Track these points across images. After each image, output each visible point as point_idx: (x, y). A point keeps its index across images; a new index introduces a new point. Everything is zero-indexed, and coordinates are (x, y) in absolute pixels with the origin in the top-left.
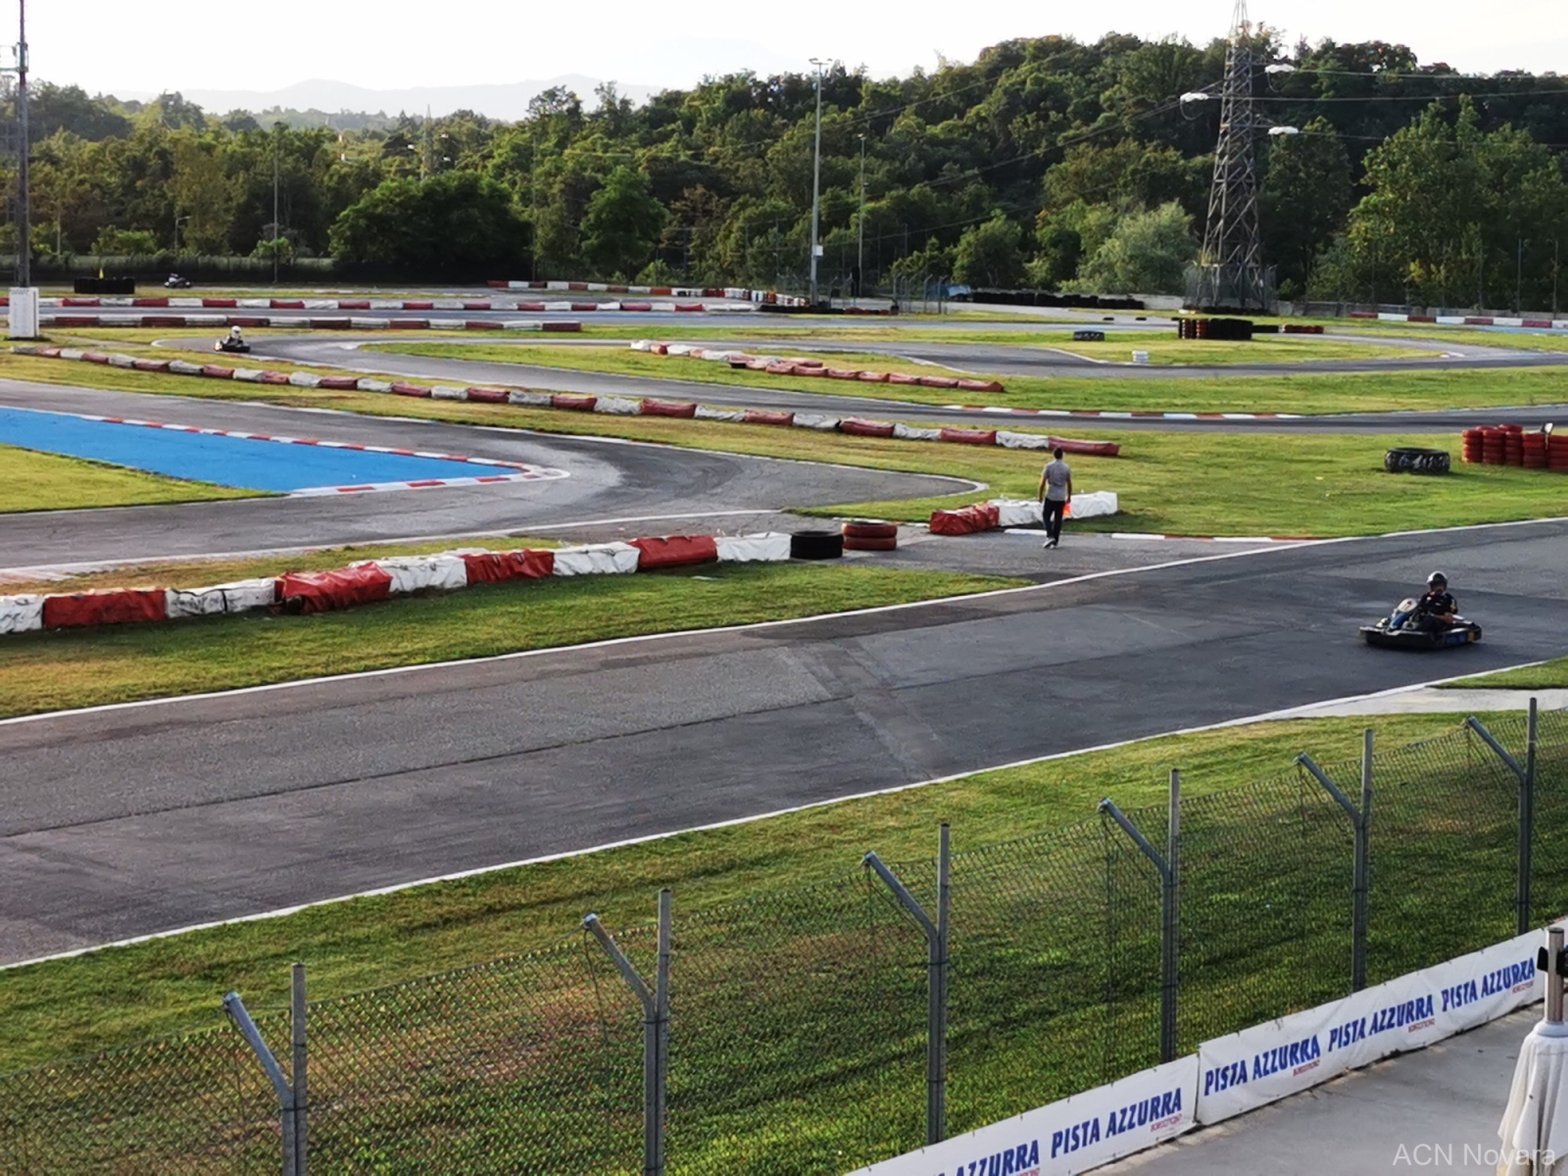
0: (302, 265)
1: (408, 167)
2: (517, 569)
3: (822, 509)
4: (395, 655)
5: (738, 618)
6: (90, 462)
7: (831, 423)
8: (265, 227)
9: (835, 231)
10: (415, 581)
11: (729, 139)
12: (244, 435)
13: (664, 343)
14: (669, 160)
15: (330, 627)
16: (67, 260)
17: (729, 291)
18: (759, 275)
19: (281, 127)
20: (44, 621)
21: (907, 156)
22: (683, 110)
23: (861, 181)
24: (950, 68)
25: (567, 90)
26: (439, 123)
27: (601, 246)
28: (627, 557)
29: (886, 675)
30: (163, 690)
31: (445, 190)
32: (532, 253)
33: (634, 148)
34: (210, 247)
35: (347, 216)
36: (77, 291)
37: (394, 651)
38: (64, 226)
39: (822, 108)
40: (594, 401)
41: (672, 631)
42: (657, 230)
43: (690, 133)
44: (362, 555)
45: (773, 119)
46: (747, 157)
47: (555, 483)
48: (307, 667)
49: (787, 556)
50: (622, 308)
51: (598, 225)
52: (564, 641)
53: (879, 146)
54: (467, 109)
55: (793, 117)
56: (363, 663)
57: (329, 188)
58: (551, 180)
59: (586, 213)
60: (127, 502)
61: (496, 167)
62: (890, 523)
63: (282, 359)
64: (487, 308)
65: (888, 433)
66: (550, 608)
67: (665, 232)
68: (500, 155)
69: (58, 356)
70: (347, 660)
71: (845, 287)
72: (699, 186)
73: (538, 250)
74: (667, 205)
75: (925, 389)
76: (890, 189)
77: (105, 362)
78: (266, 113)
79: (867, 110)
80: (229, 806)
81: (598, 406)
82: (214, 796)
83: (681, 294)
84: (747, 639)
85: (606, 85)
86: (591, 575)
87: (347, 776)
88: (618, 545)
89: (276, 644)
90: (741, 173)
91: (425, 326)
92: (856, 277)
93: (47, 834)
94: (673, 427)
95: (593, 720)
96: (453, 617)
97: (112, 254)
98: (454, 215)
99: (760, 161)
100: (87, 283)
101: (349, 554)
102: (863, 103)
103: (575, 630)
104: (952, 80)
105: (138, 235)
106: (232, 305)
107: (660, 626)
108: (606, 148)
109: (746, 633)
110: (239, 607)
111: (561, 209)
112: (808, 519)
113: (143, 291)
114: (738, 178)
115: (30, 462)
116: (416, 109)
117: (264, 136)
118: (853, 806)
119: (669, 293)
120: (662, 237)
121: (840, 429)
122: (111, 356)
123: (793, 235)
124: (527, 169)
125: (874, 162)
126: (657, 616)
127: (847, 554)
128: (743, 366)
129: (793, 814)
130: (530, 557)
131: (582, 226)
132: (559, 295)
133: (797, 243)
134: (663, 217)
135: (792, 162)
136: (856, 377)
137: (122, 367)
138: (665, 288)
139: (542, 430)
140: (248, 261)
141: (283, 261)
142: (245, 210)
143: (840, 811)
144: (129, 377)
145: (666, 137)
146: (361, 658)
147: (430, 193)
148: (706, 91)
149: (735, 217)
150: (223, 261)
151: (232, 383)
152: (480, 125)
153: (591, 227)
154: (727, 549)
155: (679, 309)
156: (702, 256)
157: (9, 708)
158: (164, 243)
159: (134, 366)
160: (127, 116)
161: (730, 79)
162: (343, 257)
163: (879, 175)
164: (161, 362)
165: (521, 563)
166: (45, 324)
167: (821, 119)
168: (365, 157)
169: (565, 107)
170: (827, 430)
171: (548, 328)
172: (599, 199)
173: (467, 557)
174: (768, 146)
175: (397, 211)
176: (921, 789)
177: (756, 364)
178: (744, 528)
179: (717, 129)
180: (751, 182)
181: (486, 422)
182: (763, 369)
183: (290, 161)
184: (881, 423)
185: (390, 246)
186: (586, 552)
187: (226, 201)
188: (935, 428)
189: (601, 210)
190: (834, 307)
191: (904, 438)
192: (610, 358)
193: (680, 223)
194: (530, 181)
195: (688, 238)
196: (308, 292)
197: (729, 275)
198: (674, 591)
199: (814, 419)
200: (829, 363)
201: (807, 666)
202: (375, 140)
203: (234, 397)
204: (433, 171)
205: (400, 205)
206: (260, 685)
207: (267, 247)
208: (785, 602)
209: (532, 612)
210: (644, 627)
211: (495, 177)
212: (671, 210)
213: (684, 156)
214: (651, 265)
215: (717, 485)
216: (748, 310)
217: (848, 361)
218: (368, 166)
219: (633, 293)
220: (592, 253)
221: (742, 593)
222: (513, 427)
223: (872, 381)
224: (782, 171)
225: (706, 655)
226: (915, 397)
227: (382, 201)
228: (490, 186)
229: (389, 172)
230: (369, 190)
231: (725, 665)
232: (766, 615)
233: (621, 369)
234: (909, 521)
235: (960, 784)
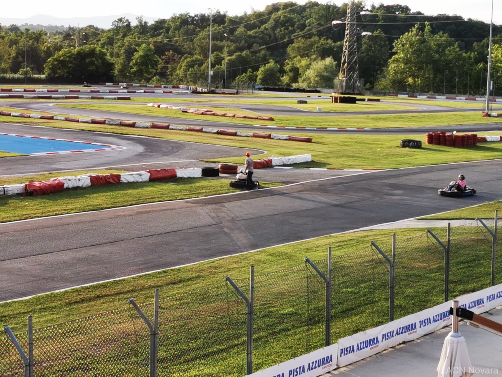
0: (35, 77)
1: (71, 44)
2: (108, 180)
3: (212, 160)
4: (66, 210)
5: (184, 197)
7: (215, 131)
8: (22, 64)
9: (217, 66)
10: (73, 184)
11: (181, 35)
12: (14, 135)
13: (159, 104)
14: (161, 42)
15: (43, 200)
17: (181, 86)
18: (191, 81)
19: (27, 30)
21: (241, 42)
22: (166, 25)
23: (226, 50)
24: (256, 12)
25: (126, 18)
26: (82, 29)
27: (137, 71)
28: (146, 176)
29: (234, 216)
31: (84, 52)
32: (114, 73)
33: (149, 38)
34: (3, 71)
35: (50, 61)
37: (66, 208)
39: (212, 25)
40: (135, 123)
42: (156, 65)
43: (168, 33)
44: (55, 175)
45: (196, 29)
46: (187, 41)
47: (121, 151)
48: (36, 214)
49: (200, 176)
50: (145, 92)
51: (136, 64)
52: (124, 205)
53: (232, 38)
54: (92, 25)
55: (203, 28)
56: (55, 213)
57: (44, 51)
58: (120, 49)
59: (132, 60)
61: (101, 44)
62: (235, 165)
63: (28, 109)
64: (98, 92)
65: (235, 134)
66: (119, 194)
67: (159, 66)
68: (103, 40)
70: (49, 212)
71: (220, 85)
72: (171, 51)
73: (116, 72)
74: (160, 57)
75: (247, 119)
76: (235, 52)
78: (23, 25)
79: (228, 26)
80: (8, 262)
81: (136, 125)
82: (3, 258)
83: (164, 87)
84: (186, 204)
85: (139, 17)
86: (133, 182)
87: (49, 251)
88: (143, 172)
89: (25, 206)
90: (185, 46)
91: (77, 98)
92: (224, 82)
94: (162, 132)
95: (134, 232)
96: (86, 197)
98: (87, 60)
99: (192, 43)
101: (50, 175)
102: (226, 24)
103: (128, 201)
104: (256, 16)
106: (10, 90)
107: (157, 200)
108: (139, 38)
109: (186, 202)
110: (10, 193)
111: (124, 58)
112: (207, 163)
114: (184, 48)
116: (74, 25)
117: (22, 33)
118: (222, 260)
119: (160, 87)
120: (158, 68)
121: (218, 133)
123: (202, 68)
124: (112, 45)
125: (229, 43)
126: (156, 196)
127: (221, 175)
128: (186, 112)
129: (202, 263)
130: (112, 176)
131: (131, 64)
133: (204, 70)
134: (159, 61)
135: (202, 43)
136: (224, 115)
138: (159, 85)
139: (117, 133)
140: (16, 76)
141: (28, 76)
142: (16, 58)
143: (218, 262)
145: (159, 34)
146: (53, 211)
147: (79, 53)
148: (174, 19)
149: (183, 61)
150: (9, 76)
151: (11, 117)
152: (96, 30)
153: (134, 65)
154: (180, 173)
155: (164, 92)
156: (172, 74)
161: (182, 15)
162: (49, 75)
163: (232, 48)
165: (109, 178)
167: (212, 29)
168: (57, 41)
169: (125, 24)
170: (214, 133)
171: (119, 99)
172: (137, 55)
173: (90, 176)
174: (194, 38)
175: (68, 59)
176: (245, 254)
177: (190, 111)
178: (186, 166)
179: (177, 32)
180: (188, 50)
181: (98, 130)
182: (193, 113)
183: (31, 42)
184: (233, 131)
185: (65, 71)
186: (132, 175)
187: (9, 55)
188: (251, 133)
189: (137, 59)
190: (217, 92)
191: (240, 136)
192: (140, 109)
193: (164, 63)
194: (113, 49)
195: (167, 68)
196: (37, 86)
197: (181, 81)
198: (162, 188)
199: (209, 129)
200: (215, 111)
201: (207, 213)
202: (60, 35)
203: (11, 122)
204: (80, 45)
205: (69, 57)
206: (19, 220)
207: (23, 71)
208: (200, 192)
209: (113, 195)
210: (152, 200)
211: (101, 48)
212: (161, 59)
213: (166, 41)
214: (155, 78)
215: (177, 151)
216: (187, 93)
217: (221, 110)
218: (57, 44)
219: (149, 87)
220: (134, 73)
221: (185, 188)
222: (107, 132)
223: (230, 117)
224: (199, 46)
225: (172, 209)
226: (244, 122)
227: (62, 55)
228: (100, 50)
229: (65, 46)
230: (58, 52)
231: (179, 213)
232: (194, 196)
233: (144, 112)
234: (242, 164)
235: (259, 253)
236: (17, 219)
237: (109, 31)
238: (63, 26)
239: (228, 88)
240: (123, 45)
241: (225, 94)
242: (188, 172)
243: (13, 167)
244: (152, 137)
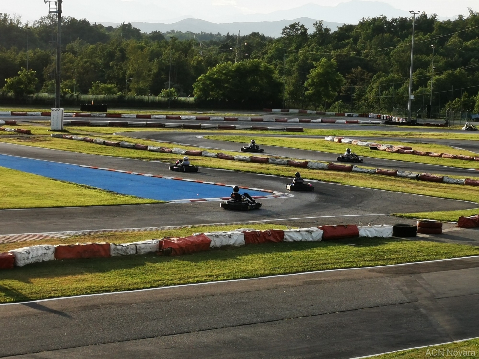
0: (181, 100)
1: (230, 58)
2: (267, 238)
3: (408, 215)
4: (211, 276)
5: (367, 263)
6: (82, 186)
7: (414, 174)
8: (165, 83)
9: (420, 88)
10: (222, 242)
11: (373, 46)
12: (151, 175)
13: (340, 138)
14: (346, 55)
15: (182, 262)
16: (78, 96)
17: (371, 114)
18: (385, 108)
19: (174, 39)
20: (55, 256)
21: (454, 55)
22: (353, 33)
23: (432, 67)
24: (475, 16)
25: (300, 24)
26: (244, 38)
27: (313, 94)
28: (317, 233)
29: (434, 291)
30: (107, 289)
31: (245, 68)
32: (283, 96)
33: (331, 50)
34: (141, 92)
35: (201, 79)
36: (81, 110)
37: (211, 274)
38: (78, 81)
39: (415, 34)
40: (307, 163)
41: (337, 268)
42: (339, 87)
43: (356, 44)
44: (199, 230)
45: (393, 38)
46: (381, 55)
47: (287, 199)
48: (172, 280)
49: (391, 236)
50: (322, 122)
51: (312, 84)
52: (288, 271)
53: (441, 51)
54: (257, 32)
55: (403, 37)
56: (196, 279)
57: (193, 66)
58: (293, 64)
59: (308, 79)
60: (97, 204)
61: (268, 58)
62: (439, 222)
63: (170, 141)
64: (262, 120)
65: (441, 180)
66: (281, 257)
67: (343, 88)
68: (271, 53)
69: (71, 138)
70: (189, 277)
71: (424, 113)
72: (359, 67)
73: (286, 95)
74: (344, 76)
75: (458, 160)
76: (445, 70)
77: (92, 141)
78: (168, 33)
79: (437, 34)
80: (132, 342)
81: (309, 165)
82: (126, 338)
83: (349, 116)
84: (370, 273)
85: (318, 22)
86: (301, 241)
87: (186, 330)
88: (314, 229)
89: (158, 269)
90: (378, 62)
91: (234, 128)
92: (429, 109)
93: (50, 353)
94: (342, 176)
95: (298, 308)
96: (238, 259)
97: (98, 94)
98: (249, 79)
99: (387, 57)
100: (86, 106)
101: (193, 229)
102: (435, 32)
103: (292, 267)
104: (476, 21)
105: (109, 86)
106: (149, 117)
107: (330, 266)
108: (317, 50)
109: (370, 271)
110: (143, 252)
111: (296, 77)
112: (402, 219)
113: (111, 111)
114: (377, 64)
115: (56, 186)
116: (233, 32)
117: (167, 43)
118: (416, 352)
119: (343, 115)
120: (342, 90)
121: (418, 178)
122: (95, 139)
123: (401, 90)
124: (281, 58)
125: (440, 58)
126: (330, 261)
127: (419, 235)
128: (376, 149)
129: (388, 354)
130: (273, 232)
131: (305, 85)
132: (294, 115)
133: (402, 94)
134: (342, 81)
135: (402, 57)
136: (427, 154)
137: (99, 144)
138: (342, 112)
139: (283, 176)
140: (158, 98)
141: (173, 98)
142: (157, 75)
143: (410, 354)
144: (101, 148)
145: (345, 45)
146: (195, 277)
147: (238, 69)
148: (364, 24)
149: (375, 82)
150: (146, 98)
151: (147, 152)
152: (262, 40)
153: (309, 85)
154: (364, 231)
155: (348, 122)
156: (359, 99)
157: (38, 295)
158: (121, 90)
159: (104, 143)
160: (107, 33)
161: (374, 20)
162: (199, 97)
163: (441, 64)
164: (116, 142)
165: (269, 236)
166: (67, 124)
167: (413, 39)
168: (211, 53)
169: (299, 32)
170: (413, 178)
171: (288, 130)
172: (314, 73)
173: (245, 232)
174: (391, 50)
175: (223, 77)
176: (448, 345)
177: (382, 148)
178: (372, 222)
179: (368, 42)
180: (382, 66)
181: (258, 172)
182: (385, 150)
183: (177, 54)
184: (438, 176)
185: (220, 92)
186: (299, 231)
187: (149, 71)
188: (462, 178)
189: (314, 78)
190: (418, 122)
191: (448, 183)
192: (315, 144)
193: (350, 84)
194: (283, 65)
195: (353, 90)
196: (183, 112)
197: (371, 107)
198: (338, 250)
199: (406, 173)
200: (415, 148)
201: (398, 286)
202: (216, 46)
203: (147, 158)
204: (241, 59)
205: (224, 74)
206: (150, 288)
207: (166, 92)
208: (389, 257)
209: (273, 258)
210: (324, 266)
211: (267, 63)
212: (346, 78)
213: (352, 54)
214: (337, 103)
215: (361, 202)
216: (379, 123)
217: (423, 147)
218: (211, 57)
219: (327, 115)
220: (310, 97)
221: (370, 252)
222: (270, 174)
223: (435, 156)
224: (397, 61)
225: (351, 280)
226: (453, 164)
227: (217, 72)
228: (265, 66)
229: (221, 60)
230: (211, 67)
231: (360, 285)
232: (380, 263)
233: (320, 149)
234: (449, 221)
235: (466, 344)
236: (148, 286)
237: (279, 40)
238: (219, 34)
239: (435, 117)
240: (296, 59)
241: (430, 125)
242: (374, 229)
243: (145, 218)
244: (328, 181)
